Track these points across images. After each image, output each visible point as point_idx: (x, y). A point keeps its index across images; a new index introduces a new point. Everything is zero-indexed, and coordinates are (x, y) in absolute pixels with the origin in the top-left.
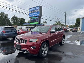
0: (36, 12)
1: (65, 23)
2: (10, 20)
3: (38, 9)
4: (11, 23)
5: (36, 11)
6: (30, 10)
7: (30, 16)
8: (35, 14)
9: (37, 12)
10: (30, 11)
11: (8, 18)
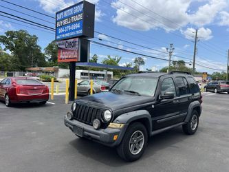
0: (75, 22)
1: (194, 63)
2: (43, 51)
3: (80, 13)
4: (47, 60)
5: (74, 18)
6: (59, 17)
7: (58, 37)
8: (71, 31)
9: (77, 22)
10: (59, 21)
11: (38, 46)
